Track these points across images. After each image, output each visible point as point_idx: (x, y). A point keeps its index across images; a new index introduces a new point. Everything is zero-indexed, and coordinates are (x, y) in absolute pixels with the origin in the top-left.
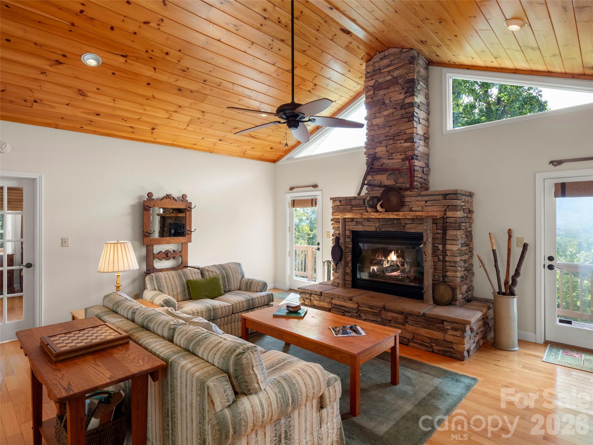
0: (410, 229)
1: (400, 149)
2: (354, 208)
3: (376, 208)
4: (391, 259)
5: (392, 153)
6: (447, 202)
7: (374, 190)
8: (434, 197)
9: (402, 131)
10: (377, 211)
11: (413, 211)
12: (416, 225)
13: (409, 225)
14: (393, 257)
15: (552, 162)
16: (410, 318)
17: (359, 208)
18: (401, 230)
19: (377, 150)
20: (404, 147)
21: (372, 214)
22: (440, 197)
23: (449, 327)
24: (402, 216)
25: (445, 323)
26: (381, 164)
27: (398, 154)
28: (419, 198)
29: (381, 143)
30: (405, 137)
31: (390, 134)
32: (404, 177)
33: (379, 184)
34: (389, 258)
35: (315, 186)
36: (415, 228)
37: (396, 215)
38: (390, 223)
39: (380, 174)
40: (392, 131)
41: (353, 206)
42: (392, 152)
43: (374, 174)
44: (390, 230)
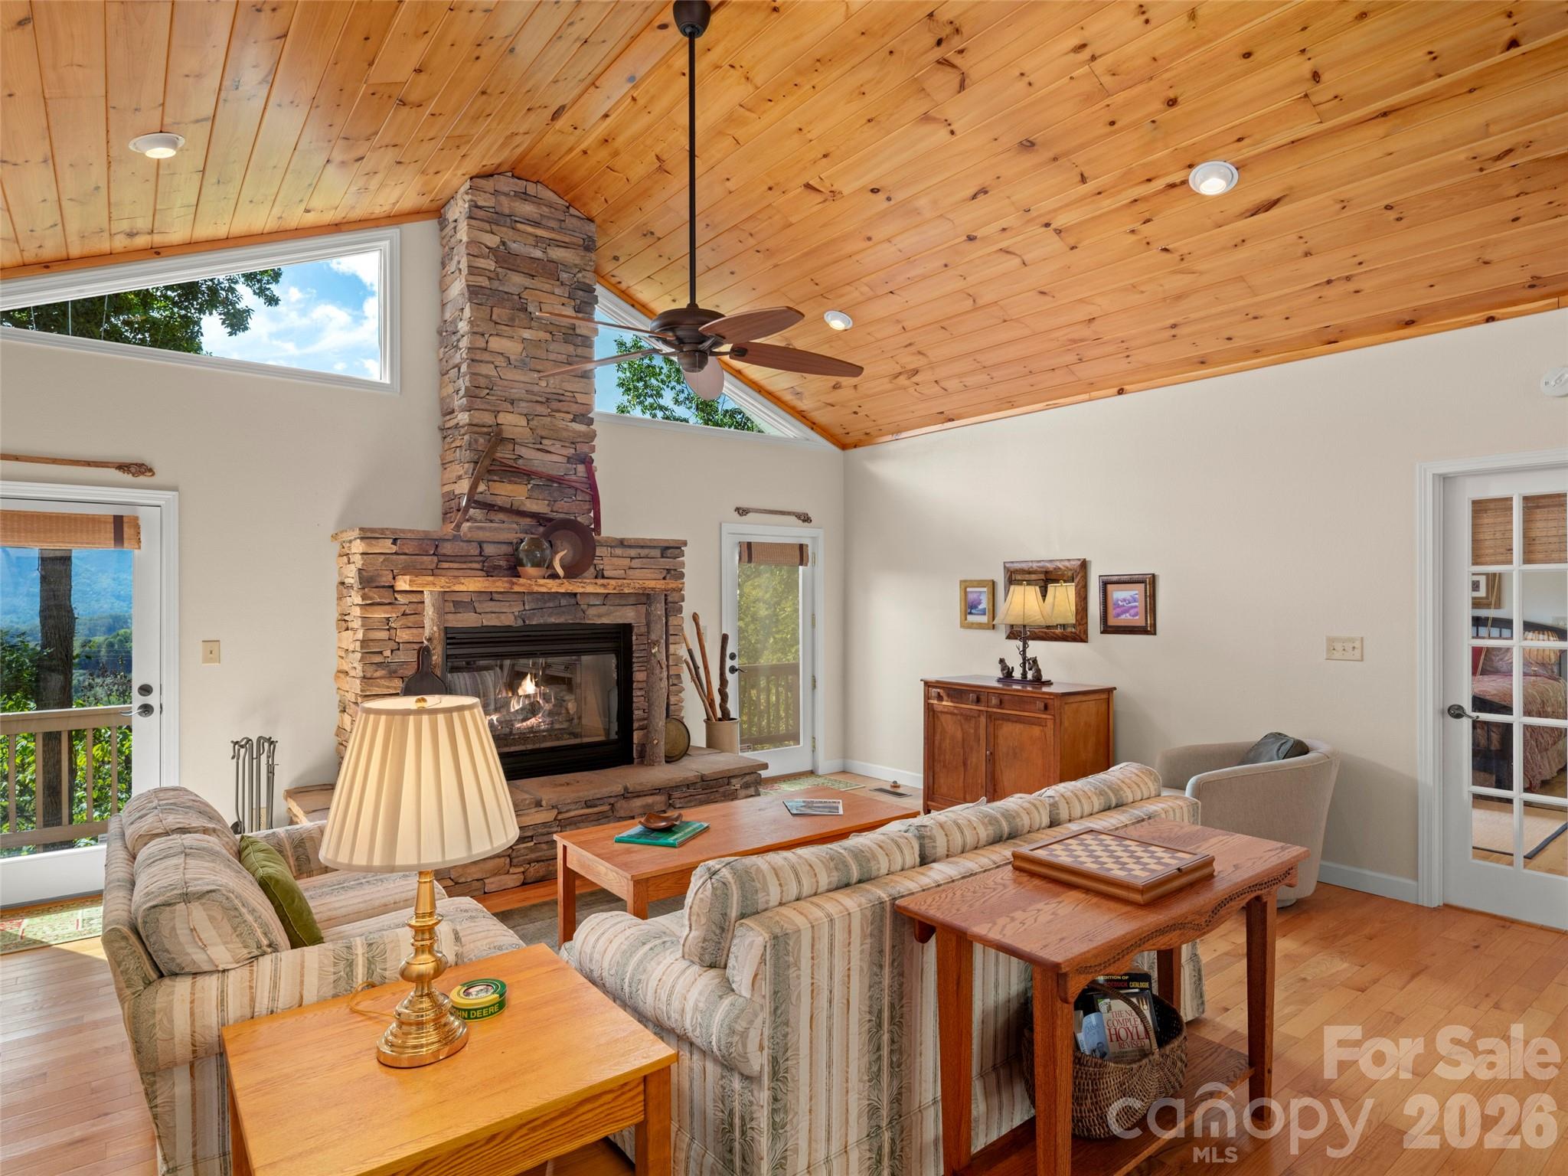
0: (600, 616)
1: (565, 434)
2: (446, 565)
3: (550, 566)
4: (525, 691)
5: (542, 438)
6: (670, 562)
7: (491, 521)
8: (644, 552)
9: (567, 394)
10: (554, 576)
11: (603, 577)
12: (612, 608)
13: (593, 608)
14: (528, 686)
15: (737, 510)
16: (676, 794)
17: (464, 566)
18: (578, 621)
19: (503, 418)
20: (574, 431)
21: (542, 581)
22: (657, 553)
23: (738, 786)
24: (615, 589)
25: (734, 781)
26: (515, 457)
27: (559, 442)
28: (619, 551)
29: (512, 404)
30: (574, 408)
31: (536, 389)
32: (569, 500)
33: (509, 506)
34: (520, 692)
35: (138, 469)
36: (608, 614)
37: (603, 585)
38: (551, 605)
39: (510, 482)
40: (544, 384)
41: (443, 558)
42: (543, 434)
43: (495, 478)
44: (553, 620)
